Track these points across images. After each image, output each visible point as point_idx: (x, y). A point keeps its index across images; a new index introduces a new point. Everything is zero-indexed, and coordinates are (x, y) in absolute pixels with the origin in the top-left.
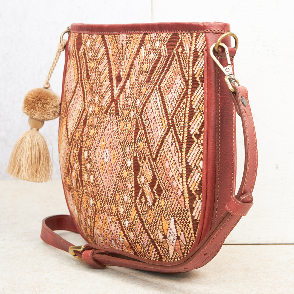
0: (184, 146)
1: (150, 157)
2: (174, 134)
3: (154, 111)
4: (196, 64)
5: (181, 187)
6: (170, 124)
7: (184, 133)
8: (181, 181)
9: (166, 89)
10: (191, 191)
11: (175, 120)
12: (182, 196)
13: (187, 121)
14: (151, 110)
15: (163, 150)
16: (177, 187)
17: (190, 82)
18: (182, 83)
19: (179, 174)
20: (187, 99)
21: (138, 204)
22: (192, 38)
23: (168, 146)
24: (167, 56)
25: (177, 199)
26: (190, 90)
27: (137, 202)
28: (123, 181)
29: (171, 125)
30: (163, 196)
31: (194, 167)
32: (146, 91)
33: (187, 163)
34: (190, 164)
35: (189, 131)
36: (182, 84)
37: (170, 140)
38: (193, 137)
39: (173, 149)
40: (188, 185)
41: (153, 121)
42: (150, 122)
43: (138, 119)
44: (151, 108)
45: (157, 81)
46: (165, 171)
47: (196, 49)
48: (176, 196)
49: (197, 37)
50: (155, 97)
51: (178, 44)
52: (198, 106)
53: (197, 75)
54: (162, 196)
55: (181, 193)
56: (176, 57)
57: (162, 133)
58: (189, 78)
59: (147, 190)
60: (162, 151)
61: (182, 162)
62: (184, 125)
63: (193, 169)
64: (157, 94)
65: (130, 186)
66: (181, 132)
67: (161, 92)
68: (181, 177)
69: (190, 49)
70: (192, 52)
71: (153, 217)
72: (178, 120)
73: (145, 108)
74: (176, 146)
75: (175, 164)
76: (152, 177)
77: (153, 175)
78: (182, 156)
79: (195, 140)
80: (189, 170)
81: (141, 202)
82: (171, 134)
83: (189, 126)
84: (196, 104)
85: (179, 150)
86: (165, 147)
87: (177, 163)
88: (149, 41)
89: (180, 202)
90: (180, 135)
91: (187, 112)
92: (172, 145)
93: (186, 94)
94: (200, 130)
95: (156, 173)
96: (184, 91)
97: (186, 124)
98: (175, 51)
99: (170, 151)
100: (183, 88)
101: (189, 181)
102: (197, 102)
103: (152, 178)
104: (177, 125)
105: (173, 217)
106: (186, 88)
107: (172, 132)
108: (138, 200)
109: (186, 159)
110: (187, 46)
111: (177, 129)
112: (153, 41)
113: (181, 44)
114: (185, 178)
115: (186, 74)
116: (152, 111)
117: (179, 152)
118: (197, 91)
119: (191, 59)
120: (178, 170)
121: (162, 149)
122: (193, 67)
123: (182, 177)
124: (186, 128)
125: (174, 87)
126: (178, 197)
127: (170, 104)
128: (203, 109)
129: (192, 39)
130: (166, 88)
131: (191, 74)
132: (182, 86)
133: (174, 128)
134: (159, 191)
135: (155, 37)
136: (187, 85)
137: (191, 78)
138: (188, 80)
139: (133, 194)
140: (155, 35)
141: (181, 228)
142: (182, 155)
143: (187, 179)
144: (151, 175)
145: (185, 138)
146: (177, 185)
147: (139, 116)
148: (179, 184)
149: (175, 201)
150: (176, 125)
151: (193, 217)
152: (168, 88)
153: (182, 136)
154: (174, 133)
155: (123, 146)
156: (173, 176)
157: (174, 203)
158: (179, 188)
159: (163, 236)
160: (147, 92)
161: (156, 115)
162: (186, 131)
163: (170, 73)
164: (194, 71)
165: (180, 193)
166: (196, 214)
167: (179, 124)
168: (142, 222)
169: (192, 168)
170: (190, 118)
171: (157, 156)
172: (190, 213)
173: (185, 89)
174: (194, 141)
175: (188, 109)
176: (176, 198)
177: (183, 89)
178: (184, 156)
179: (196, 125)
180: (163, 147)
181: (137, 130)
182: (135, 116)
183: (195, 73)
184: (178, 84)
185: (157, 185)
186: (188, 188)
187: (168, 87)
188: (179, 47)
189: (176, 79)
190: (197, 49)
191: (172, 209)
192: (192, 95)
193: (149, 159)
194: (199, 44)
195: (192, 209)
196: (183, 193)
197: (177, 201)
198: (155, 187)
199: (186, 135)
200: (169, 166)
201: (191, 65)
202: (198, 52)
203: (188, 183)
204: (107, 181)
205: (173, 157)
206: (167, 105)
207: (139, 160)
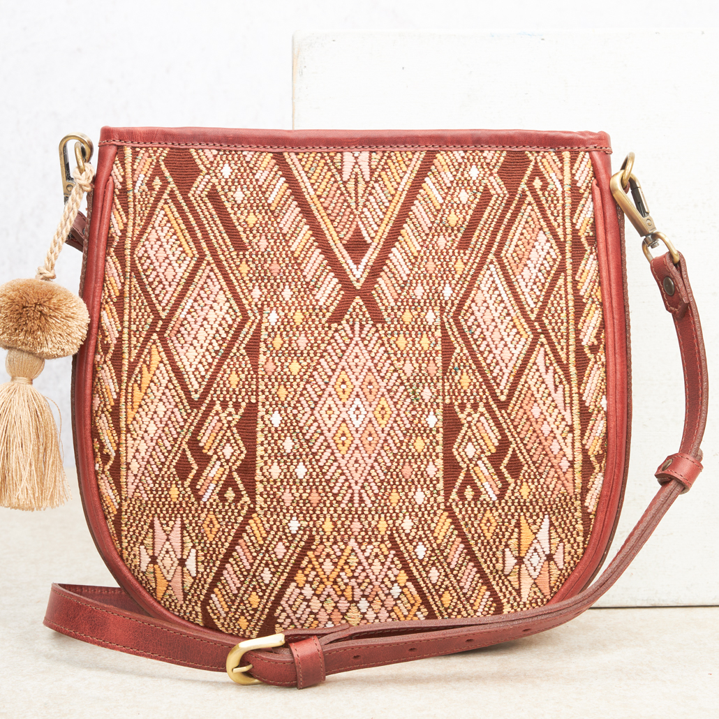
0: (573, 370)
1: (490, 400)
2: (548, 349)
3: (492, 307)
4: (578, 212)
5: (568, 451)
6: (536, 329)
7: (568, 345)
8: (569, 440)
9: (515, 262)
10: (589, 457)
11: (546, 321)
12: (571, 470)
13: (572, 322)
14: (485, 305)
15: (526, 382)
16: (561, 452)
17: (568, 247)
18: (551, 247)
19: (566, 425)
20: (565, 279)
21: (454, 504)
22: (562, 160)
23: (538, 374)
24: (508, 196)
25: (558, 478)
26: (569, 261)
27: (450, 500)
28: (410, 462)
29: (539, 331)
30: (524, 476)
31: (593, 410)
32: (463, 266)
33: (582, 402)
34: (587, 404)
35: (578, 341)
36: (551, 250)
37: (540, 360)
38: (587, 351)
39: (549, 378)
40: (583, 445)
41: (491, 328)
42: (485, 330)
43: (447, 326)
44: (485, 301)
45: (490, 245)
46: (531, 425)
47: (574, 183)
48: (556, 472)
49: (573, 161)
50: (491, 279)
51: (528, 172)
52: (589, 290)
53: (582, 231)
54: (521, 477)
55: (569, 464)
56: (530, 198)
57: (520, 349)
58: (565, 238)
59: (483, 471)
60: (523, 385)
61: (571, 403)
62: (567, 329)
63: (592, 413)
64: (494, 273)
65: (431, 470)
66: (563, 342)
67: (503, 267)
68: (569, 432)
69: (561, 181)
70: (567, 188)
71: (496, 524)
72: (553, 321)
73: (469, 302)
74: (555, 372)
75: (556, 407)
76: (499, 440)
77: (499, 438)
78: (571, 391)
79: (590, 356)
80: (585, 415)
81: (463, 498)
82: (542, 349)
83: (578, 332)
84: (585, 287)
85: (564, 380)
86: (530, 377)
87: (561, 405)
88: (449, 166)
89: (565, 482)
90: (562, 349)
91: (571, 304)
92: (547, 372)
93: (562, 268)
94: (597, 337)
95: (510, 431)
96: (557, 263)
97: (572, 328)
98: (523, 186)
99: (543, 382)
100: (555, 257)
101: (586, 438)
102: (586, 284)
103: (497, 444)
104: (553, 329)
105: (547, 516)
106: (560, 257)
107: (542, 345)
108: (454, 496)
109: (581, 395)
110: (553, 177)
111: (553, 337)
112: (457, 167)
113: (537, 172)
114: (577, 432)
115: (560, 231)
116: (488, 308)
117: (565, 383)
118: (583, 262)
119: (568, 201)
120: (563, 419)
121: (522, 380)
122: (572, 218)
123: (572, 430)
124: (572, 336)
125: (534, 255)
126: (560, 473)
127: (527, 290)
128: (599, 297)
129: (562, 163)
130: (516, 259)
131: (569, 231)
132: (552, 253)
133: (548, 337)
134: (515, 467)
135: (463, 158)
136: (563, 252)
137: (569, 237)
138: (565, 241)
139: (440, 486)
140: (463, 154)
141: (559, 537)
142: (571, 388)
143: (582, 435)
144: (496, 438)
145: (572, 356)
146: (561, 449)
147: (451, 320)
148: (564, 447)
149: (554, 483)
150: (550, 331)
151: (584, 509)
152: (520, 259)
153: (565, 350)
154: (547, 346)
155: (408, 387)
156: (552, 432)
157: (551, 487)
158: (564, 455)
159: (516, 561)
160: (467, 269)
161: (496, 315)
162: (572, 341)
163: (518, 228)
164: (575, 224)
165: (565, 464)
166: (591, 502)
167: (556, 328)
168: (465, 541)
169: (590, 411)
170: (578, 314)
171: (510, 396)
172: (580, 502)
173: (559, 260)
174: (590, 360)
175: (570, 297)
176: (556, 475)
177: (554, 260)
178: (575, 389)
179: (591, 328)
180: (524, 377)
181: (448, 350)
182: (438, 320)
183: (577, 227)
184: (543, 251)
185: (509, 456)
186: (585, 452)
187: (520, 256)
188: (534, 178)
189: (536, 241)
190: (577, 181)
191: (547, 500)
192: (575, 271)
193: (487, 405)
194: (579, 172)
195: (585, 490)
196: (572, 463)
197: (560, 482)
198: (506, 461)
199: (572, 348)
200: (542, 413)
201: (567, 212)
202: (580, 188)
203: (584, 442)
204: (360, 469)
205: (549, 395)
206: (520, 293)
207: (457, 410)
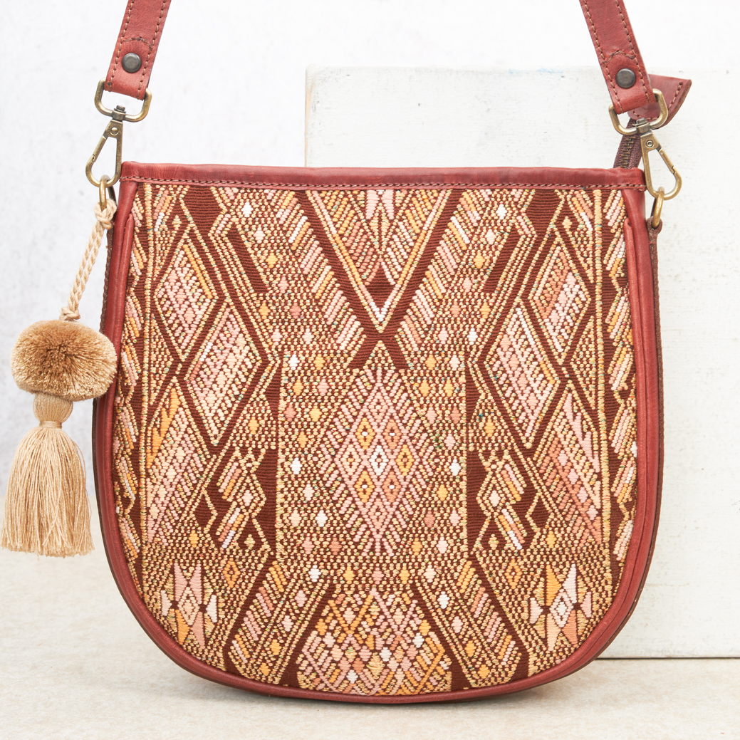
0: (601, 416)
1: (515, 447)
2: (576, 395)
3: (518, 352)
4: (609, 252)
5: (596, 499)
6: (564, 375)
7: (597, 391)
8: (597, 488)
9: (543, 305)
10: (618, 505)
11: (574, 366)
12: (599, 518)
13: (601, 367)
14: (511, 349)
15: (552, 429)
16: (589, 500)
17: (598, 289)
18: (580, 289)
19: (594, 473)
20: (595, 323)
21: (478, 553)
22: (592, 199)
23: (565, 420)
24: (536, 236)
25: (586, 527)
26: (598, 304)
27: (474, 550)
28: (432, 510)
29: (567, 376)
30: (550, 524)
31: (623, 457)
32: (489, 310)
33: (611, 449)
34: (616, 451)
35: (608, 386)
36: (580, 293)
37: (568, 407)
38: (616, 396)
39: (576, 425)
40: (612, 493)
41: (517, 374)
42: (510, 376)
43: (472, 372)
44: (511, 346)
45: (517, 288)
46: (558, 473)
47: (605, 222)
48: (583, 521)
49: (604, 199)
50: (518, 323)
51: (558, 212)
52: (619, 334)
53: (613, 272)
54: (547, 526)
55: (597, 512)
56: (559, 239)
57: (547, 395)
58: (595, 279)
59: (508, 519)
60: (550, 432)
61: (599, 450)
62: (596, 374)
63: (621, 460)
64: (521, 316)
65: (454, 518)
66: (592, 387)
67: (530, 311)
68: (597, 480)
69: (592, 221)
70: (598, 228)
71: (521, 573)
72: (582, 366)
73: (494, 347)
74: (583, 419)
75: (583, 454)
76: (524, 488)
77: (525, 486)
78: (599, 438)
79: (620, 401)
80: (614, 462)
81: (487, 547)
82: (570, 395)
83: (607, 377)
84: (615, 330)
85: (592, 426)
86: (557, 423)
87: (589, 453)
88: (475, 205)
89: (593, 530)
90: (591, 395)
91: (600, 348)
92: (574, 418)
93: (591, 311)
94: (628, 381)
95: (535, 479)
96: (587, 305)
97: (601, 372)
98: (552, 226)
99: (570, 429)
100: (584, 299)
101: (614, 485)
102: (617, 327)
103: (522, 492)
104: (582, 375)
105: (573, 565)
106: (590, 299)
107: (570, 391)
108: (478, 544)
109: (609, 442)
110: (583, 217)
111: (581, 383)
112: (484, 206)
113: (567, 212)
114: (606, 480)
115: (589, 273)
116: (514, 352)
117: (593, 429)
118: (614, 304)
119: (599, 241)
120: (591, 467)
121: (549, 427)
122: (602, 259)
123: (600, 478)
124: (601, 381)
125: (562, 298)
126: (588, 521)
127: (554, 334)
128: (630, 340)
129: (593, 202)
130: (544, 302)
131: (599, 272)
132: (582, 296)
133: (576, 383)
134: (541, 516)
135: (490, 196)
136: (592, 295)
137: (599, 279)
138: (595, 283)
139: (464, 535)
140: (490, 193)
141: (587, 585)
142: (599, 434)
143: (611, 482)
144: (522, 486)
145: (601, 402)
146: (589, 497)
147: (476, 366)
148: (592, 495)
149: (581, 531)
150: (578, 376)
151: (613, 557)
152: (548, 302)
153: (593, 396)
154: (574, 392)
155: (431, 434)
156: (579, 479)
157: (578, 535)
158: (592, 504)
159: (542, 610)
160: (492, 313)
161: (523, 360)
162: (601, 387)
163: (545, 270)
164: (606, 265)
165: (593, 513)
166: (620, 550)
167: (585, 373)
168: (489, 590)
169: (619, 458)
170: (608, 359)
171: (536, 443)
172: (608, 550)
173: (588, 302)
174: (619, 405)
175: (600, 341)
176: (584, 524)
177: (584, 303)
178: (603, 436)
179: (621, 373)
180: (550, 424)
181: (472, 396)
182: (463, 366)
183: (608, 269)
184: (572, 291)
185: (534, 504)
186: (613, 499)
187: (548, 299)
188: (564, 218)
189: (565, 283)
190: (609, 221)
191: (573, 549)
192: (605, 313)
193: (512, 453)
194: (611, 211)
195: (614, 539)
196: (600, 512)
197: (587, 530)
198: (531, 510)
199: (601, 394)
200: (569, 461)
201: (598, 253)
202: (611, 227)
203: (613, 490)
204: (382, 518)
205: (577, 442)
206: (547, 337)
207: (481, 457)
